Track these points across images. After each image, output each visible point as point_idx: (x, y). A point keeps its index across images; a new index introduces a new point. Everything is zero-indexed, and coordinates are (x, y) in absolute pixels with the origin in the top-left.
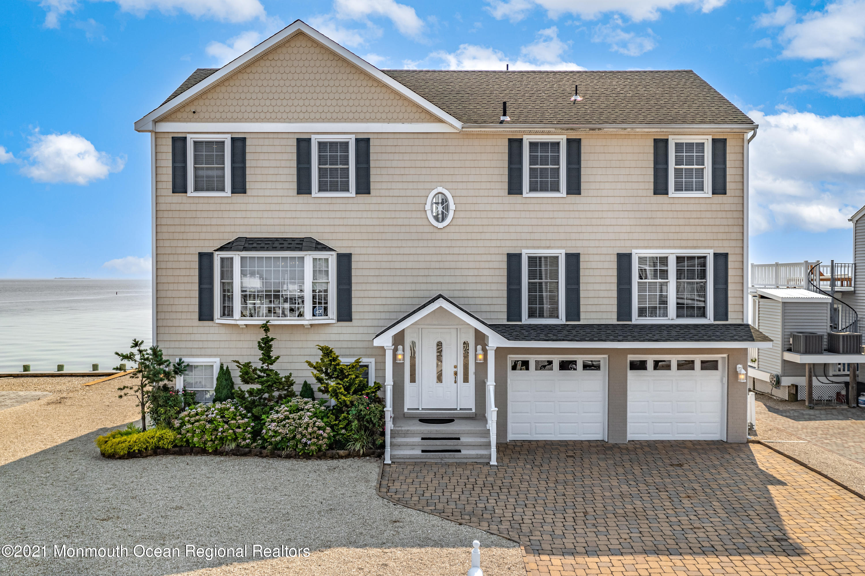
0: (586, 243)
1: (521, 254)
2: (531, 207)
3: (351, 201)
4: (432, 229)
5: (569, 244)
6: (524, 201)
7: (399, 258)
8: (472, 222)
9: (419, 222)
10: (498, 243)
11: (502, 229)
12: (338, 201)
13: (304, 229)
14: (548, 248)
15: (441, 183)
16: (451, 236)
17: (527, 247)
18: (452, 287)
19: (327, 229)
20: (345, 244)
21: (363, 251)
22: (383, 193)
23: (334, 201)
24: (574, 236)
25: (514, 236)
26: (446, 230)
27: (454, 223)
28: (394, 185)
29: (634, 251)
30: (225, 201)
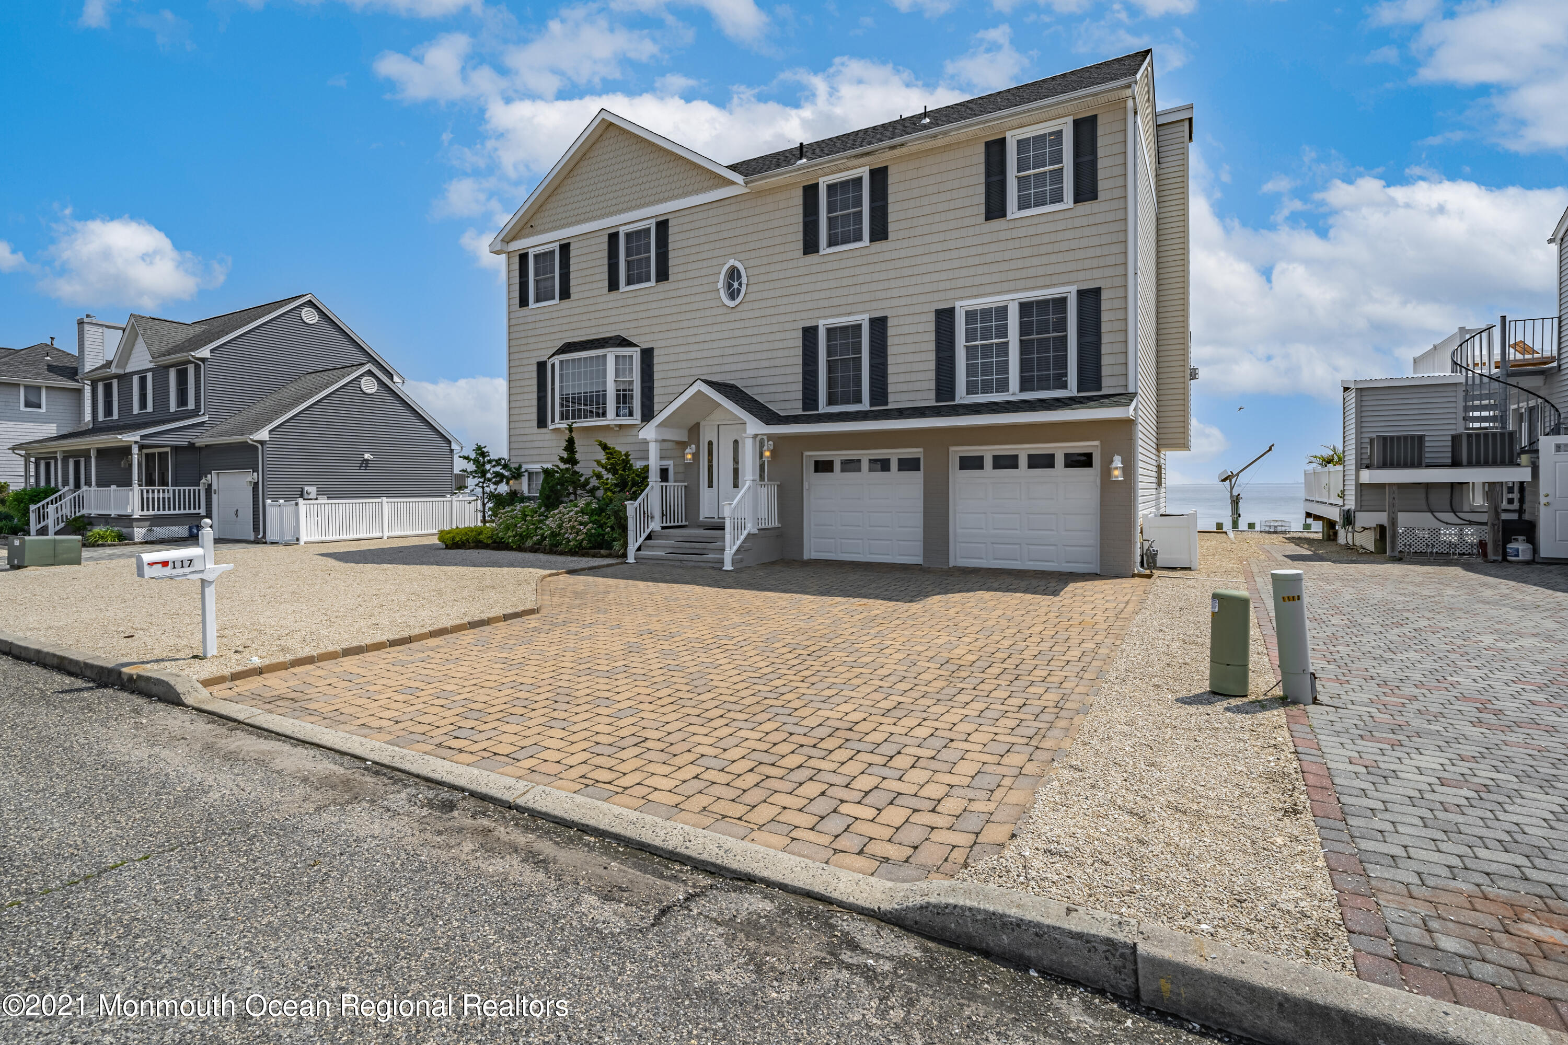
0: (895, 302)
1: (817, 326)
2: (829, 266)
3: (652, 291)
4: (725, 310)
5: (874, 305)
6: (821, 260)
7: (696, 347)
8: (765, 295)
9: (713, 303)
10: (793, 317)
11: (797, 298)
12: (642, 292)
13: (614, 327)
14: (849, 314)
15: (733, 255)
16: (744, 315)
17: (825, 317)
18: (745, 375)
19: (633, 325)
20: (648, 338)
21: (663, 344)
22: (680, 277)
23: (638, 293)
24: (880, 295)
25: (810, 306)
26: (739, 309)
27: (747, 299)
28: (690, 267)
29: (958, 304)
30: (555, 308)
